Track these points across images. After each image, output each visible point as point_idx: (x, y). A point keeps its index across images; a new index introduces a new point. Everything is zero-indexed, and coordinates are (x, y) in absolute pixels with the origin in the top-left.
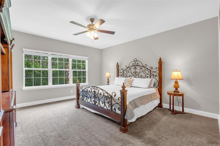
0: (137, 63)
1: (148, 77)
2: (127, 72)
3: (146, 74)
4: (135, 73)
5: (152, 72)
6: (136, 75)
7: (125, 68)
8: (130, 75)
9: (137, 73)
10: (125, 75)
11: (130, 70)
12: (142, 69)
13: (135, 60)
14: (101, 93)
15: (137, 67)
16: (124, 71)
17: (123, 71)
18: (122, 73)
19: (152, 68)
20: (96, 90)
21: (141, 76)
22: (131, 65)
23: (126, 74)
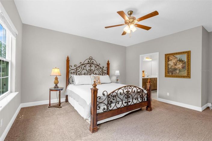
0: (93, 62)
1: (101, 74)
2: (82, 70)
3: (99, 72)
4: (91, 71)
5: (103, 70)
6: (91, 72)
7: (78, 65)
8: (85, 73)
9: (93, 71)
10: (79, 73)
11: (85, 68)
12: (96, 67)
13: (91, 58)
14: (134, 91)
15: (92, 65)
16: (78, 68)
17: (76, 68)
18: (75, 70)
19: (103, 68)
20: (130, 89)
21: (96, 73)
22: (86, 62)
23: (81, 71)
